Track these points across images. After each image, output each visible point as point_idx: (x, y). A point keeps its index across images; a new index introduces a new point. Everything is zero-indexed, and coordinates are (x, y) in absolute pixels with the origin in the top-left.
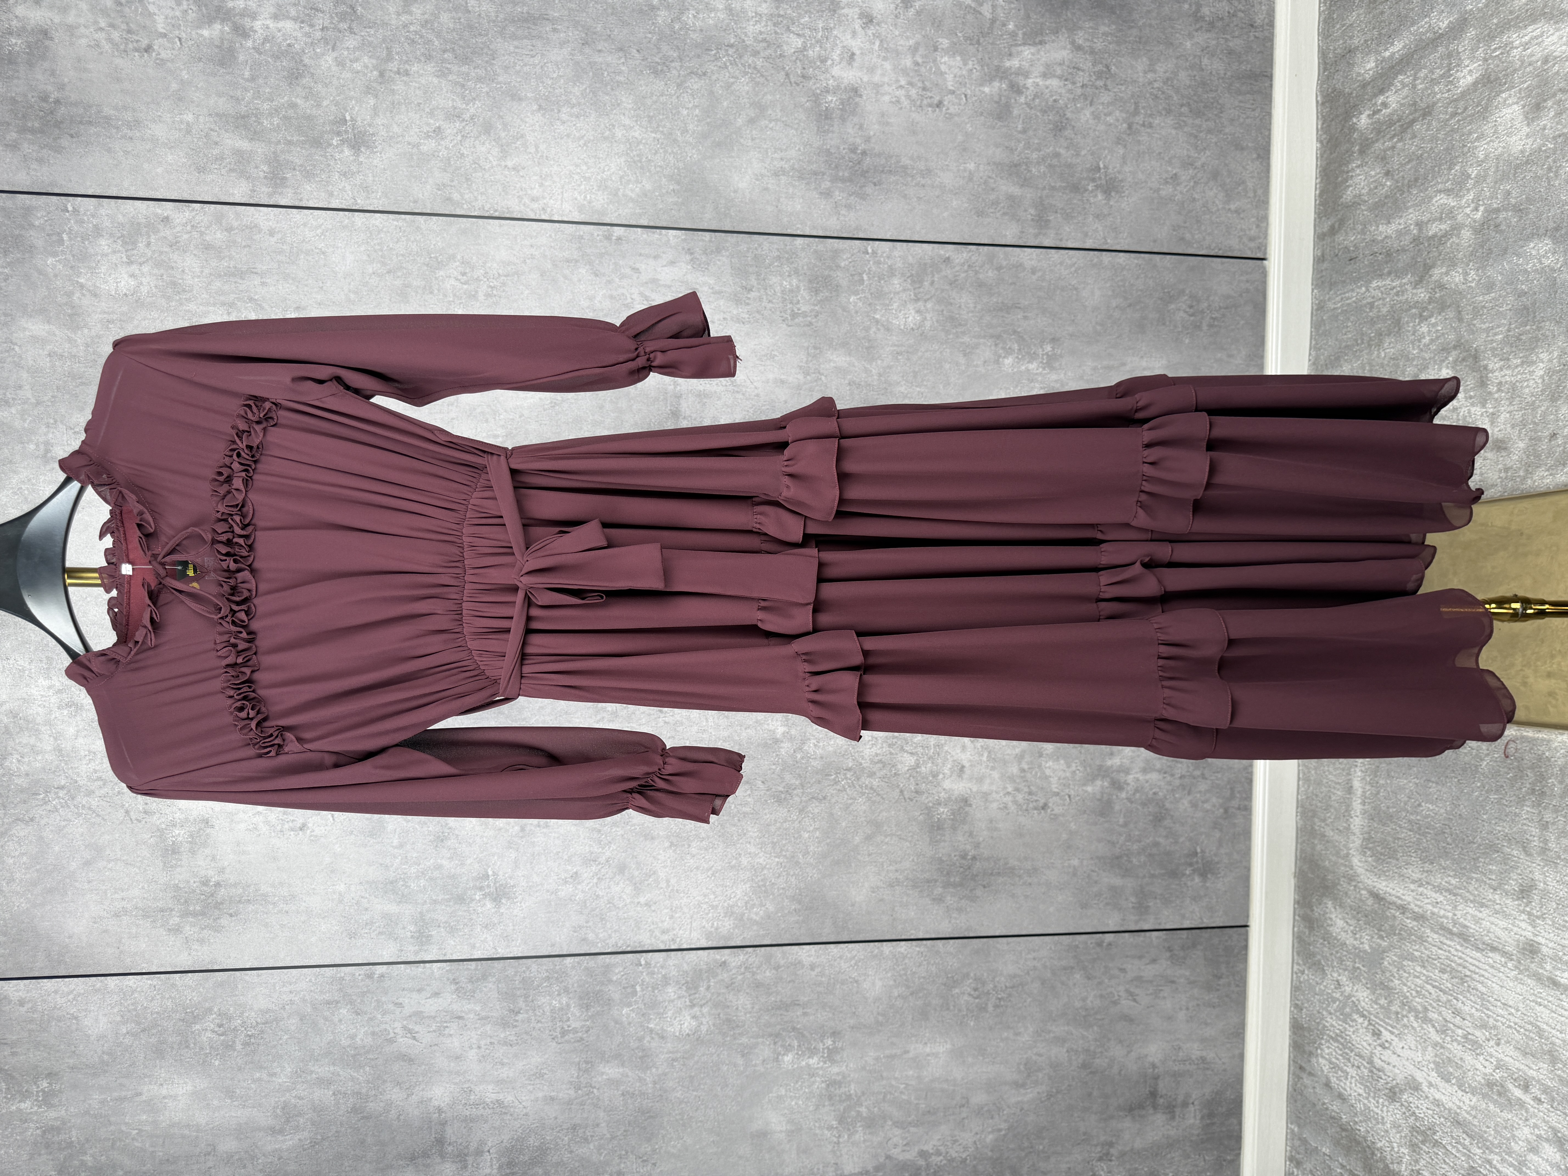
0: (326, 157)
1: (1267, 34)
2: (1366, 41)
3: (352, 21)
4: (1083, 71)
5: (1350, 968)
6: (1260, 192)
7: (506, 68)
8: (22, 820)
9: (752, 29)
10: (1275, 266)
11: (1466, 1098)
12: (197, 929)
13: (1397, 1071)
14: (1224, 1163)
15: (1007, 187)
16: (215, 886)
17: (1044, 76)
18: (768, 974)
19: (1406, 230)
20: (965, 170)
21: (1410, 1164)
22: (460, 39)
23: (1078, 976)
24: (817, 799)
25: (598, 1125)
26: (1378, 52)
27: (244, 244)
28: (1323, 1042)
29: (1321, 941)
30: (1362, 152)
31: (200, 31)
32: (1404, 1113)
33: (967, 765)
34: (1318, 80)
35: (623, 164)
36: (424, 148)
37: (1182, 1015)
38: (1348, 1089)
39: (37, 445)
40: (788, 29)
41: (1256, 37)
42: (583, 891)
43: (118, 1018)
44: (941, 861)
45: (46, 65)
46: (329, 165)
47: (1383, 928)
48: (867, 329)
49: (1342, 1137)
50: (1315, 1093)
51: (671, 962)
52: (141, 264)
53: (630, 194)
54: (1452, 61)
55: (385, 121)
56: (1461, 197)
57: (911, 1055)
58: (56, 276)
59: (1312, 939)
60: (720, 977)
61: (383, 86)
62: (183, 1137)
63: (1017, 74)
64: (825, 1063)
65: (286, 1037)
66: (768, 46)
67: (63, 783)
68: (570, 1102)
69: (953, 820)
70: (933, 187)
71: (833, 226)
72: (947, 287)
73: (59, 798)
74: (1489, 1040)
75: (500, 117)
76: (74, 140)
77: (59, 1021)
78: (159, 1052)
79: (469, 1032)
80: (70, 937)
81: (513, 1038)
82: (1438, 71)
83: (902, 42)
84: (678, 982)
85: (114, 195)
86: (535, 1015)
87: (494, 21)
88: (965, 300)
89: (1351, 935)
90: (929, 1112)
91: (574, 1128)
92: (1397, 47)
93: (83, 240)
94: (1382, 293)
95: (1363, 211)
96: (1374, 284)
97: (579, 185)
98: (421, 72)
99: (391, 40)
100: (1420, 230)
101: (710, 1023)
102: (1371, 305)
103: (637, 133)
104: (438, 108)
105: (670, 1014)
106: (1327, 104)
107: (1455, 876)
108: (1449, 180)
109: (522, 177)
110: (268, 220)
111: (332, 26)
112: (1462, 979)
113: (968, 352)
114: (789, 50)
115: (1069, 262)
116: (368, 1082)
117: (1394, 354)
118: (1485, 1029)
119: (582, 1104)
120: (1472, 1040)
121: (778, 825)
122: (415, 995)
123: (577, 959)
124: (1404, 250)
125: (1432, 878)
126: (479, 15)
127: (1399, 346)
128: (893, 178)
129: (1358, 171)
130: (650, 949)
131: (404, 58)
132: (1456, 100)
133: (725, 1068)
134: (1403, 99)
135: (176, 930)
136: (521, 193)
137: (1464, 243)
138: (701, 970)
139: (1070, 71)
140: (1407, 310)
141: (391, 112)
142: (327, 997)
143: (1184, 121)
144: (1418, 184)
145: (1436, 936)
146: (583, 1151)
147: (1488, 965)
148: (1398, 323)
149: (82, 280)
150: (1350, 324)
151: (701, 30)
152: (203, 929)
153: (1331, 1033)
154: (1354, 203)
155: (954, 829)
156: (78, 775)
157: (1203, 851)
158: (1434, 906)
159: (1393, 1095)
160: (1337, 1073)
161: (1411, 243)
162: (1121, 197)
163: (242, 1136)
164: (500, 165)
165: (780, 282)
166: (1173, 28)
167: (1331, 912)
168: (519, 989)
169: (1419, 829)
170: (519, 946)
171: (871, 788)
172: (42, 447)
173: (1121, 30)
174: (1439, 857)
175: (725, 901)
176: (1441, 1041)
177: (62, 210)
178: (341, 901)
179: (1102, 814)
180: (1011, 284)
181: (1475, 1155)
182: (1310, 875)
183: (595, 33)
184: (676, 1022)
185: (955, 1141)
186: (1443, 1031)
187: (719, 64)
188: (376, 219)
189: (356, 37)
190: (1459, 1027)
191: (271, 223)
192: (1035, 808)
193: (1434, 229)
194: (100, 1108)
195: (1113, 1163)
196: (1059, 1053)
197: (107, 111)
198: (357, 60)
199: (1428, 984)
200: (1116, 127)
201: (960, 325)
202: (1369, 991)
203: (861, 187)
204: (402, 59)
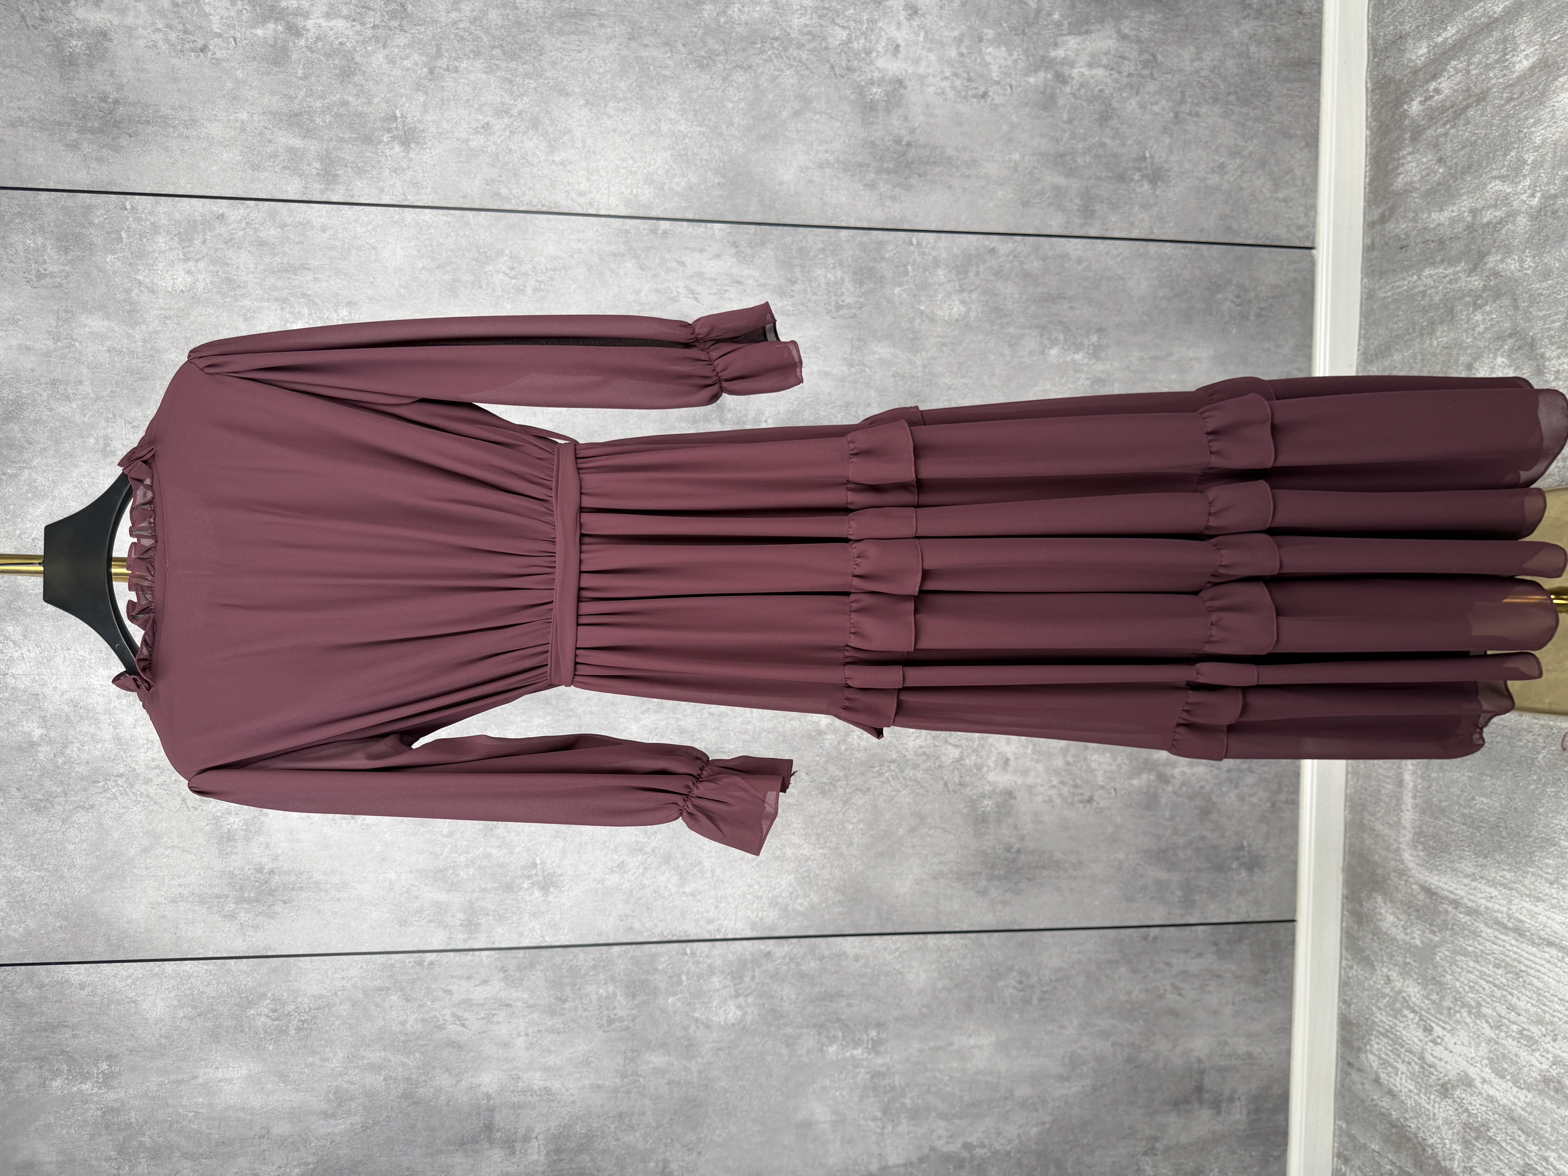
0: (377, 153)
1: (1315, 20)
2: (1417, 27)
3: (403, 18)
4: (1129, 60)
5: (1401, 963)
6: (1308, 180)
7: (554, 64)
8: (83, 808)
9: (797, 22)
10: (1324, 255)
11: (1522, 1094)
12: (251, 916)
13: (1449, 1067)
14: (1271, 1159)
15: (1052, 178)
16: (269, 873)
17: (1090, 65)
18: (812, 964)
19: (1460, 218)
20: (1010, 161)
21: (1463, 1161)
22: (508, 35)
23: (1123, 970)
24: (861, 790)
25: (644, 1113)
26: (1431, 38)
27: (297, 240)
28: (1372, 1037)
29: (1371, 936)
30: (1413, 139)
31: (253, 31)
32: (1457, 1110)
33: (1012, 757)
34: (1368, 66)
35: (669, 158)
36: (473, 144)
37: (1228, 1010)
38: (1398, 1085)
39: (97, 439)
40: (833, 21)
41: (1304, 24)
42: (629, 881)
43: (176, 1003)
44: (985, 854)
45: (106, 66)
46: (380, 162)
47: (1435, 923)
48: (912, 321)
49: (1392, 1134)
50: (1364, 1089)
51: (716, 952)
52: (197, 261)
53: (676, 188)
54: (1507, 45)
55: (435, 118)
56: (1516, 183)
57: (955, 1047)
58: (115, 273)
59: (1361, 934)
60: (764, 968)
61: (432, 83)
62: (238, 1119)
63: (1063, 64)
64: (869, 1054)
65: (338, 1022)
66: (813, 39)
67: (122, 771)
68: (616, 1090)
69: (997, 813)
70: (978, 177)
71: (878, 217)
72: (992, 278)
73: (118, 785)
74: (1545, 1036)
75: (548, 112)
76: (133, 139)
77: (118, 1004)
78: (215, 1036)
79: (517, 1020)
80: (129, 922)
81: (560, 1026)
82: (1493, 56)
83: (946, 33)
84: (722, 972)
85: (171, 193)
86: (582, 1003)
87: (541, 18)
88: (1010, 290)
89: (1401, 929)
90: (973, 1104)
91: (620, 1115)
92: (1450, 33)
93: (141, 237)
94: (1434, 281)
95: (1414, 198)
96: (1427, 272)
97: (626, 180)
98: (470, 68)
99: (441, 38)
100: (1474, 217)
101: (756, 1013)
102: (1424, 294)
103: (683, 127)
104: (486, 104)
105: (715, 1003)
106: (1377, 91)
107: (1509, 871)
108: (1504, 166)
109: (570, 171)
110: (321, 216)
111: (383, 24)
112: (1517, 974)
113: (1013, 342)
114: (834, 42)
115: (1115, 252)
116: (419, 1068)
117: (1447, 343)
118: (1542, 1025)
119: (628, 1092)
120: (1527, 1036)
121: (822, 816)
122: (464, 983)
123: (623, 948)
124: (1457, 238)
125: (1486, 872)
126: (527, 11)
127: (1452, 335)
128: (937, 169)
129: (1409, 158)
130: (696, 938)
131: (454, 55)
132: (1511, 85)
133: (769, 1058)
134: (1456, 85)
135: (231, 916)
136: (568, 188)
137: (1520, 230)
138: (745, 960)
139: (1116, 60)
140: (1460, 299)
141: (441, 108)
142: (378, 983)
143: (1231, 110)
144: (1472, 171)
145: (1490, 931)
146: (629, 1138)
147: (1544, 959)
148: (1451, 312)
149: (140, 277)
150: (1401, 313)
151: (747, 24)
152: (257, 916)
153: (1381, 1029)
154: (1405, 190)
155: (999, 821)
156: (137, 763)
157: (1250, 846)
158: (1488, 901)
159: (1445, 1090)
160: (1386, 1068)
161: (1465, 230)
162: (1168, 187)
163: (295, 1120)
164: (547, 160)
165: (824, 274)
166: (1220, 16)
167: (1381, 907)
168: (566, 977)
169: (1473, 822)
170: (567, 934)
171: (916, 780)
172: (101, 441)
173: (1167, 19)
174: (1494, 851)
175: (770, 892)
176: (1495, 1037)
177: (121, 209)
178: (391, 889)
179: (1148, 808)
180: (1057, 274)
181: (1530, 1152)
182: (1359, 870)
183: (641, 28)
184: (721, 1012)
185: (999, 1134)
186: (1498, 1027)
187: (764, 57)
188: (426, 215)
189: (407, 35)
190: (1514, 1023)
191: (323, 220)
192: (1081, 802)
193: (1488, 216)
194: (158, 1091)
195: (1158, 1158)
196: (1103, 1046)
197: (165, 110)
198: (407, 57)
199: (1481, 979)
200: (1163, 116)
201: (1005, 315)
202: (1420, 987)
203: (906, 179)
204: (451, 56)
